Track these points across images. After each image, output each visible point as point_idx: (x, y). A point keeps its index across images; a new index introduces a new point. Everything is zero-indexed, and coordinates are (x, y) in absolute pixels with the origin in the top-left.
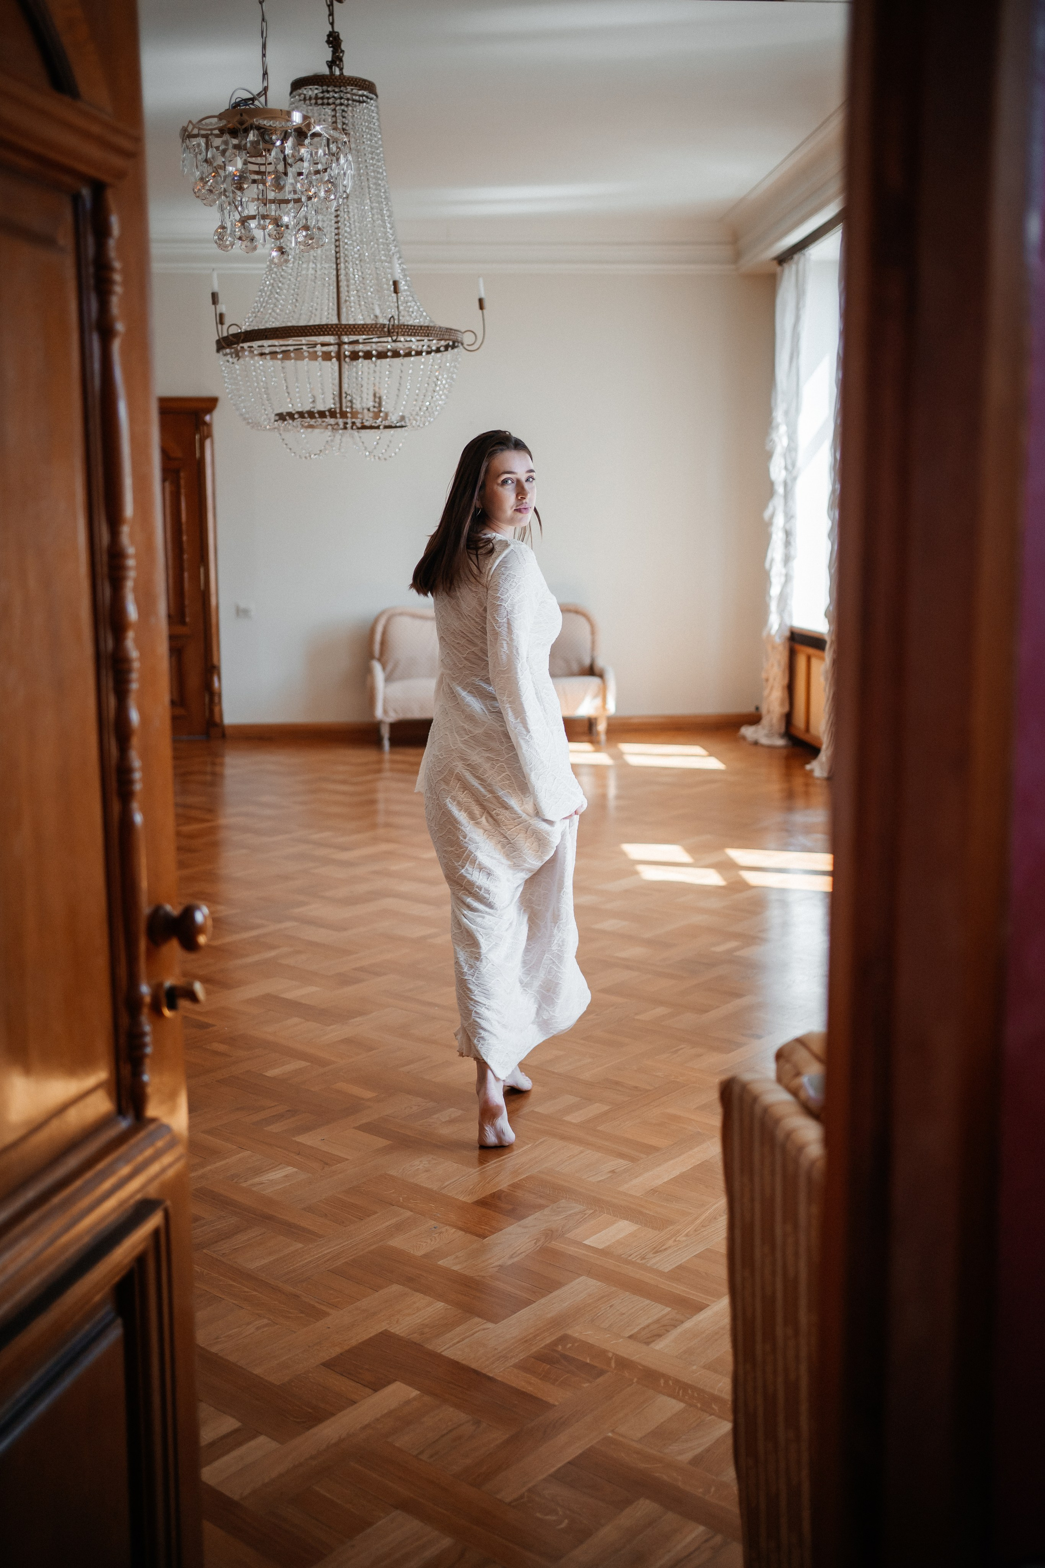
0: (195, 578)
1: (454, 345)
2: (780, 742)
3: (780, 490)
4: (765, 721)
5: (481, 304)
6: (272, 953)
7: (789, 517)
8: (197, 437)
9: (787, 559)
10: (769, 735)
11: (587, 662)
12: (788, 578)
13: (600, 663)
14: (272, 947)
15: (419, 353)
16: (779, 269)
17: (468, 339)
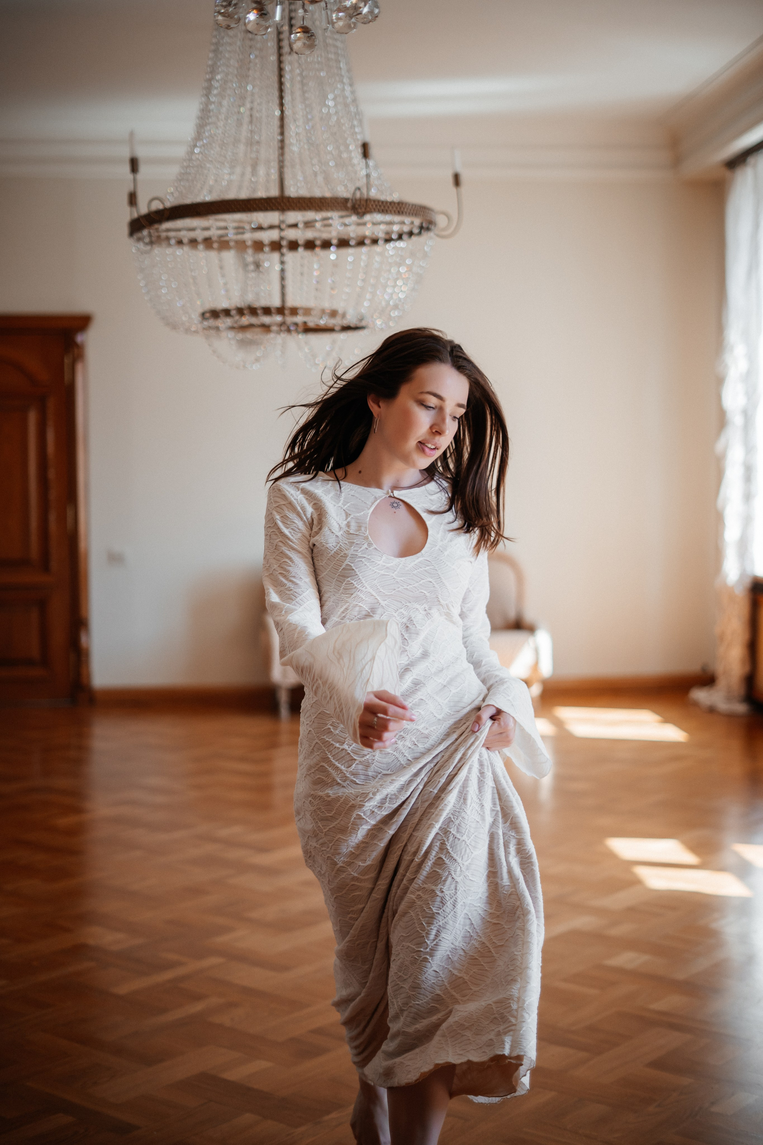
0: (62, 518)
1: (426, 227)
2: (741, 708)
3: (736, 419)
4: (722, 683)
5: (457, 180)
6: (198, 1007)
7: (749, 448)
8: (66, 361)
9: (748, 497)
10: (729, 699)
11: (512, 615)
12: (747, 520)
13: (530, 615)
14: (198, 997)
15: (375, 241)
16: (727, 173)
17: (441, 221)
